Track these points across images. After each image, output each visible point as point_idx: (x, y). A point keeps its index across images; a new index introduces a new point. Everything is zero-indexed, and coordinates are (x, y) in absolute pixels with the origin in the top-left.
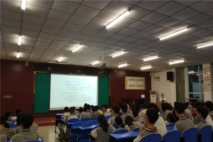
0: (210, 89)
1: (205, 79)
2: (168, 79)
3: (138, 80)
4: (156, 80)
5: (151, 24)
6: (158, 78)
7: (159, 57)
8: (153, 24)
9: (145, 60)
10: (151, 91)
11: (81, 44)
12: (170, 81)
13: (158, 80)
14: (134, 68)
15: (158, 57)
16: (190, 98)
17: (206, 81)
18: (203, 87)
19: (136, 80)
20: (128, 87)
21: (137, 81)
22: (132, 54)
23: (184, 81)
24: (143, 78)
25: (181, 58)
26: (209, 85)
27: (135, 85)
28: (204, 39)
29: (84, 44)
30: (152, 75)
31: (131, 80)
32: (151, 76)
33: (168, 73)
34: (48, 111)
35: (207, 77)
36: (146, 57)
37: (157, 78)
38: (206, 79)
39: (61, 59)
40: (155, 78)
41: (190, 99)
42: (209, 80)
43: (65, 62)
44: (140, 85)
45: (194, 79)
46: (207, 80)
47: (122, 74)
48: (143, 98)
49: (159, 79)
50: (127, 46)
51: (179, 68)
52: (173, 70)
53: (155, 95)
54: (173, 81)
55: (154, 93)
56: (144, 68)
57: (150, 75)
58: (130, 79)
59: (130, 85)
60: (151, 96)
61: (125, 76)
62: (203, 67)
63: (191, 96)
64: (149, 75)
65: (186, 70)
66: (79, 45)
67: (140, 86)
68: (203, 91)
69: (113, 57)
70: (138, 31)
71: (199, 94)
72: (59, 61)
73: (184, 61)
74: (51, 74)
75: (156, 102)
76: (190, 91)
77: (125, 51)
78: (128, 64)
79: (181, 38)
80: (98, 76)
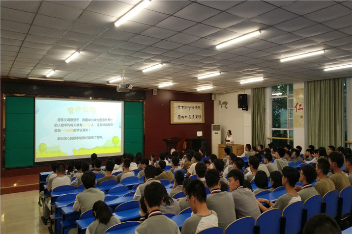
1: (296, 107)
2: (240, 106)
3: (193, 108)
4: (222, 107)
5: (195, 23)
6: (226, 103)
7: (222, 73)
8: (199, 23)
10: (212, 125)
12: (243, 110)
13: (225, 106)
14: (186, 88)
15: (220, 72)
16: (273, 136)
17: (297, 110)
18: (293, 120)
19: (189, 107)
20: (175, 120)
21: (191, 108)
22: (176, 67)
23: (265, 109)
24: (200, 105)
26: (302, 117)
27: (188, 116)
28: (290, 48)
29: (84, 50)
30: (215, 98)
31: (181, 108)
32: (213, 101)
33: (239, 96)
34: (32, 164)
35: (299, 104)
36: (201, 73)
37: (224, 103)
38: (298, 106)
40: (220, 104)
41: (273, 139)
42: (302, 109)
44: (196, 116)
45: (280, 104)
47: (167, 96)
48: (199, 137)
51: (258, 89)
52: (249, 92)
53: (219, 132)
54: (247, 110)
55: (218, 128)
56: (201, 89)
57: (213, 99)
58: (179, 107)
59: (179, 116)
60: (213, 132)
61: (171, 102)
62: (294, 88)
63: (275, 133)
64: (211, 98)
65: (268, 91)
68: (292, 126)
69: (144, 71)
70: (176, 32)
71: (286, 131)
72: (48, 76)
73: (263, 79)
74: (36, 98)
75: (220, 143)
76: (274, 126)
77: (162, 63)
78: (173, 82)
79: (253, 45)
80: (123, 102)
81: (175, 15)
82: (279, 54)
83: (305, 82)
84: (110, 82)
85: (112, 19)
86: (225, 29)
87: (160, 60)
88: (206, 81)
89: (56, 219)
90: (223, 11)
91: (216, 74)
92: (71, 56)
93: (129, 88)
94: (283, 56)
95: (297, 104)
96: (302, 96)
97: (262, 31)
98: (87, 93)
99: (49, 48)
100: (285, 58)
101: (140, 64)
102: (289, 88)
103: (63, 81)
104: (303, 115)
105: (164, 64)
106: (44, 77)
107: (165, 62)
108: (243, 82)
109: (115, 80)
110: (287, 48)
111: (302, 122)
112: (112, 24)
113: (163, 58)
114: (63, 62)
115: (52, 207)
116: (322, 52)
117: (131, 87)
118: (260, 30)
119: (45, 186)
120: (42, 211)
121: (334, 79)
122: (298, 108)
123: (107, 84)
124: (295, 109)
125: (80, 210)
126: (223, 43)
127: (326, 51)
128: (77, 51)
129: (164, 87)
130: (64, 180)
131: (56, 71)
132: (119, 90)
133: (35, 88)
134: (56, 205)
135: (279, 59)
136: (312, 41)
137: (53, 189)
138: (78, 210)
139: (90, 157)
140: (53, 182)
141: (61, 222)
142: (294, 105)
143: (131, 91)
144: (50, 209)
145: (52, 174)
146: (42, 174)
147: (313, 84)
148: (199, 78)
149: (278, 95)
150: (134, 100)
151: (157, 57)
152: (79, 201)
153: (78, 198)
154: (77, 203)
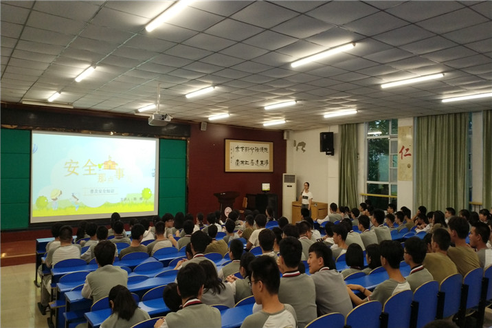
0: (411, 175)
1: (401, 152)
2: (323, 149)
3: (257, 150)
4: (297, 149)
5: (262, 30)
6: (303, 144)
7: (298, 102)
8: (267, 29)
9: (269, 106)
10: (284, 174)
11: (93, 64)
12: (327, 154)
13: (302, 149)
14: (247, 121)
15: (296, 101)
16: (368, 193)
17: (403, 156)
18: (396, 170)
19: (252, 149)
20: (232, 166)
21: (254, 151)
22: (233, 92)
23: (358, 154)
24: (268, 146)
25: (349, 106)
26: (409, 167)
27: (250, 162)
28: (395, 69)
29: (101, 64)
30: (288, 137)
31: (240, 150)
32: (286, 140)
33: (322, 134)
34: (25, 226)
35: (406, 148)
36: (269, 101)
37: (300, 144)
38: (404, 151)
39: (53, 96)
40: (295, 146)
41: (369, 197)
42: (410, 155)
43: (68, 104)
44: (262, 162)
45: (379, 147)
46: (405, 156)
47: (221, 133)
48: (265, 191)
49: (304, 146)
50: (216, 74)
51: (349, 126)
52: (335, 130)
53: (294, 185)
54: (333, 154)
55: (291, 179)
56: (269, 123)
57: (285, 138)
58: (237, 148)
59: (238, 160)
60: (285, 185)
61: (226, 140)
62: (399, 126)
63: (371, 188)
64: (283, 137)
65: (363, 129)
66: (87, 66)
67: (260, 163)
68: (395, 178)
69: (188, 97)
70: (235, 43)
71: (388, 185)
72: (50, 100)
73: (356, 112)
74: (33, 131)
75: (294, 200)
76: (370, 178)
77: (214, 85)
78: (229, 113)
79: (342, 63)
80: (158, 140)
81: (233, 17)
82: (380, 77)
83: (414, 118)
84: (140, 111)
85: (142, 21)
86: (304, 39)
87: (211, 82)
88: (276, 113)
89: (58, 309)
90: (302, 14)
91: (291, 103)
92: (84, 72)
93: (166, 120)
94: (385, 80)
95: (403, 147)
96: (410, 137)
97: (357, 44)
98: (106, 125)
99: (51, 60)
100: (389, 83)
101: (183, 87)
102: (392, 125)
103: (72, 107)
104: (411, 164)
105: (216, 87)
106: (45, 101)
107: (217, 85)
108: (329, 115)
109: (146, 108)
110: (391, 68)
111: (410, 173)
112: (142, 28)
113: (216, 78)
114: (72, 80)
115: (52, 290)
116: (441, 76)
117: (168, 119)
118: (354, 42)
119: (43, 258)
120: (39, 294)
121: (455, 114)
122: (404, 154)
123: (136, 114)
124: (399, 155)
125: (92, 297)
126: (301, 60)
127: (445, 74)
128: (92, 65)
129: (217, 120)
130: (71, 251)
131: (62, 93)
132: (152, 123)
133: (32, 116)
134: (58, 288)
135: (380, 85)
136: (427, 60)
137: (54, 264)
138: (89, 297)
139: (110, 217)
140: (54, 254)
141: (65, 314)
142: (399, 150)
143: (169, 124)
144: (50, 292)
145: (53, 242)
146: (40, 240)
147: (425, 120)
148: (266, 108)
149: (377, 134)
150: (174, 137)
151: (206, 76)
152: (91, 284)
153: (89, 279)
154: (87, 287)
